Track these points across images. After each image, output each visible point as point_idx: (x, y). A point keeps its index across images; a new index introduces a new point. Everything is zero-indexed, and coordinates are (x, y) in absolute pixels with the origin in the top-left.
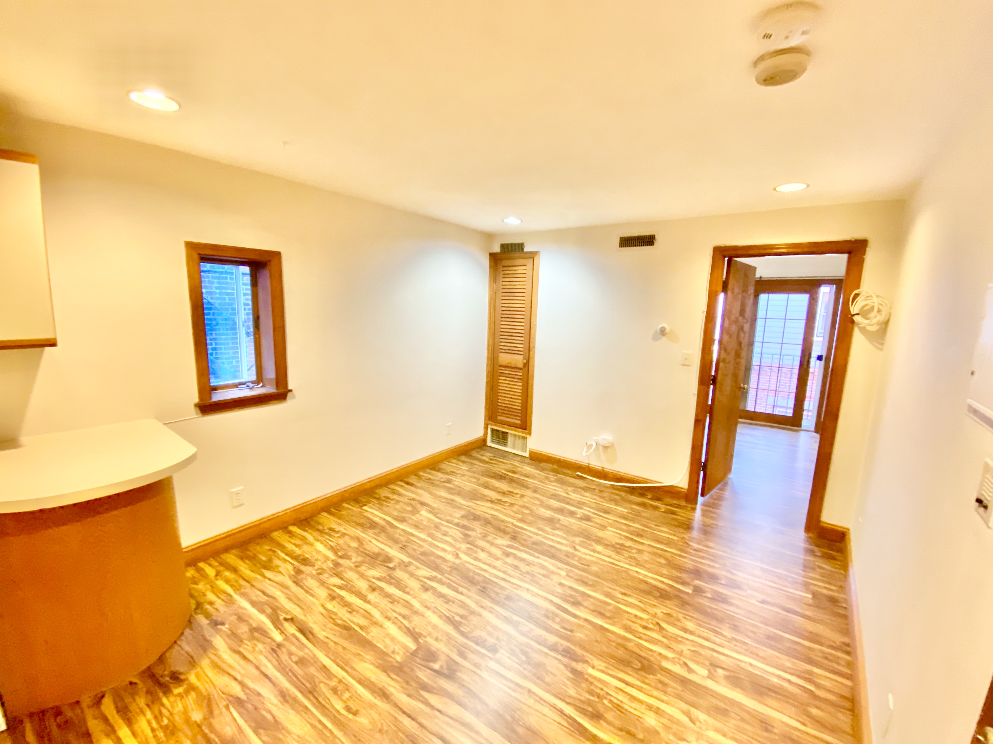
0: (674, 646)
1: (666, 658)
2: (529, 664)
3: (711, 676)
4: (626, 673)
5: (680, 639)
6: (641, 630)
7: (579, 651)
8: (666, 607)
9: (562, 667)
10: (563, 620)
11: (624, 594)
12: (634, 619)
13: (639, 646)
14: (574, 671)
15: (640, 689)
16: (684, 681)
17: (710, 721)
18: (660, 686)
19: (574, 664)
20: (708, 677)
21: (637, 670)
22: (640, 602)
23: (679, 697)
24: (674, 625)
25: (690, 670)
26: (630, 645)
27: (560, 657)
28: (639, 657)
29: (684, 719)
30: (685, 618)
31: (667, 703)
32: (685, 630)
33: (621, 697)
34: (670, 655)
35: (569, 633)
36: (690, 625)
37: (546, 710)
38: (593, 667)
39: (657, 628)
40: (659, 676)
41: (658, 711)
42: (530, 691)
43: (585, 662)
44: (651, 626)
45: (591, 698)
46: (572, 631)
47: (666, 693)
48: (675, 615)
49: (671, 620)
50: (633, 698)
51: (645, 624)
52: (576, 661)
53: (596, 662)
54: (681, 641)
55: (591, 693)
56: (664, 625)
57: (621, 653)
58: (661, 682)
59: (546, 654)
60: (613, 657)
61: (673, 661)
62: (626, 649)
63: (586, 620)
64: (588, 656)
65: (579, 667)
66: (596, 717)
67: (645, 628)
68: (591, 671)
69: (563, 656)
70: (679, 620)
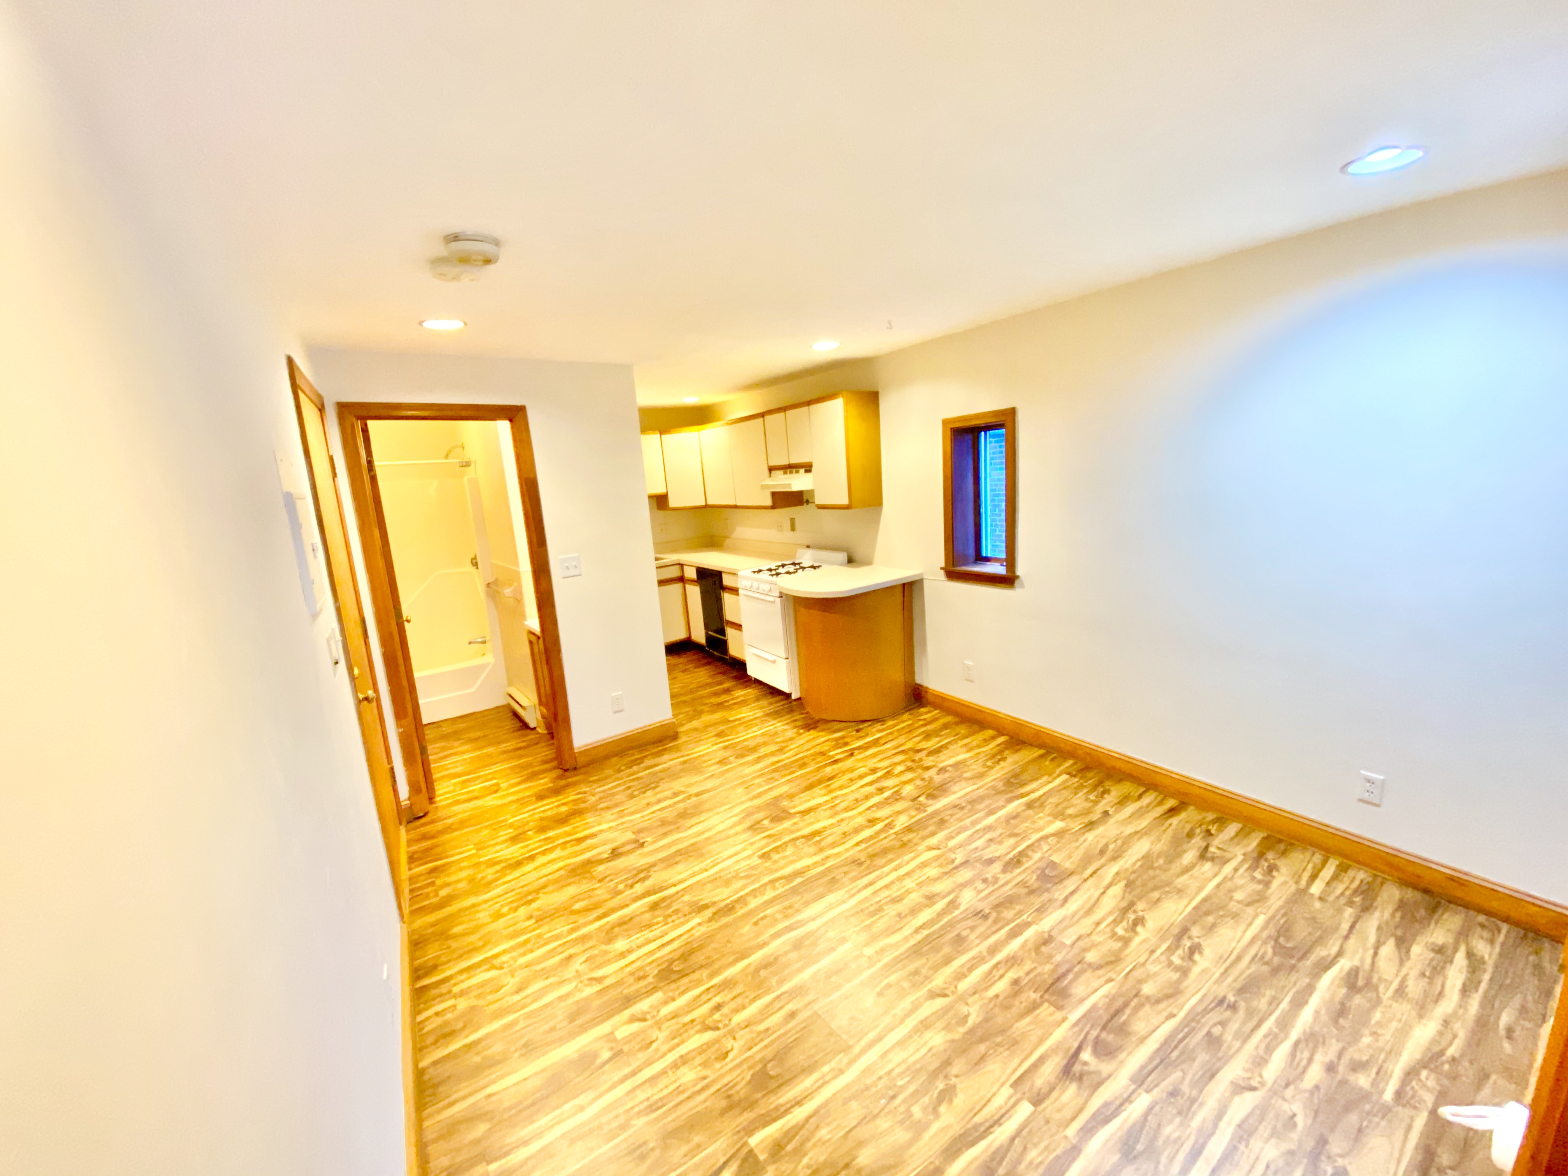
0: (673, 1025)
1: (665, 1003)
2: (733, 877)
3: (610, 1037)
4: (674, 950)
5: (676, 1041)
6: (718, 999)
7: (724, 920)
8: (739, 1065)
9: (716, 899)
10: (776, 921)
11: (792, 1015)
12: (739, 1000)
13: (699, 983)
14: (706, 907)
15: (651, 953)
16: (628, 1001)
17: (579, 996)
18: (641, 974)
19: (712, 910)
20: (612, 1033)
21: (671, 962)
22: (767, 1030)
23: (619, 983)
24: (702, 1050)
25: (633, 1019)
26: (705, 973)
27: (728, 901)
28: (683, 974)
29: (599, 973)
30: (704, 1078)
31: (622, 969)
32: (684, 1060)
33: (657, 932)
34: (665, 1011)
35: (755, 920)
36: (687, 1075)
37: (682, 876)
38: (699, 924)
39: (710, 1021)
40: (650, 979)
41: (622, 955)
42: (706, 870)
43: (710, 920)
44: (717, 1016)
45: (671, 910)
46: (756, 924)
47: (632, 974)
48: (718, 1065)
49: (711, 1054)
50: (648, 942)
51: (725, 1010)
52: (715, 914)
53: (703, 929)
54: (673, 1039)
55: (676, 911)
56: (709, 1036)
57: (699, 958)
58: (644, 977)
59: (737, 893)
60: (701, 947)
61: (656, 1008)
62: (701, 967)
63: (765, 944)
64: (714, 925)
65: (708, 913)
66: (654, 906)
67: (718, 1007)
68: (697, 920)
69: (728, 904)
70: (705, 1064)
